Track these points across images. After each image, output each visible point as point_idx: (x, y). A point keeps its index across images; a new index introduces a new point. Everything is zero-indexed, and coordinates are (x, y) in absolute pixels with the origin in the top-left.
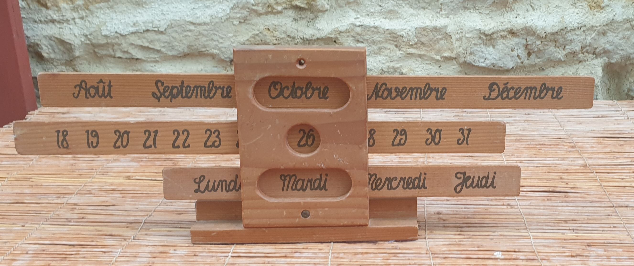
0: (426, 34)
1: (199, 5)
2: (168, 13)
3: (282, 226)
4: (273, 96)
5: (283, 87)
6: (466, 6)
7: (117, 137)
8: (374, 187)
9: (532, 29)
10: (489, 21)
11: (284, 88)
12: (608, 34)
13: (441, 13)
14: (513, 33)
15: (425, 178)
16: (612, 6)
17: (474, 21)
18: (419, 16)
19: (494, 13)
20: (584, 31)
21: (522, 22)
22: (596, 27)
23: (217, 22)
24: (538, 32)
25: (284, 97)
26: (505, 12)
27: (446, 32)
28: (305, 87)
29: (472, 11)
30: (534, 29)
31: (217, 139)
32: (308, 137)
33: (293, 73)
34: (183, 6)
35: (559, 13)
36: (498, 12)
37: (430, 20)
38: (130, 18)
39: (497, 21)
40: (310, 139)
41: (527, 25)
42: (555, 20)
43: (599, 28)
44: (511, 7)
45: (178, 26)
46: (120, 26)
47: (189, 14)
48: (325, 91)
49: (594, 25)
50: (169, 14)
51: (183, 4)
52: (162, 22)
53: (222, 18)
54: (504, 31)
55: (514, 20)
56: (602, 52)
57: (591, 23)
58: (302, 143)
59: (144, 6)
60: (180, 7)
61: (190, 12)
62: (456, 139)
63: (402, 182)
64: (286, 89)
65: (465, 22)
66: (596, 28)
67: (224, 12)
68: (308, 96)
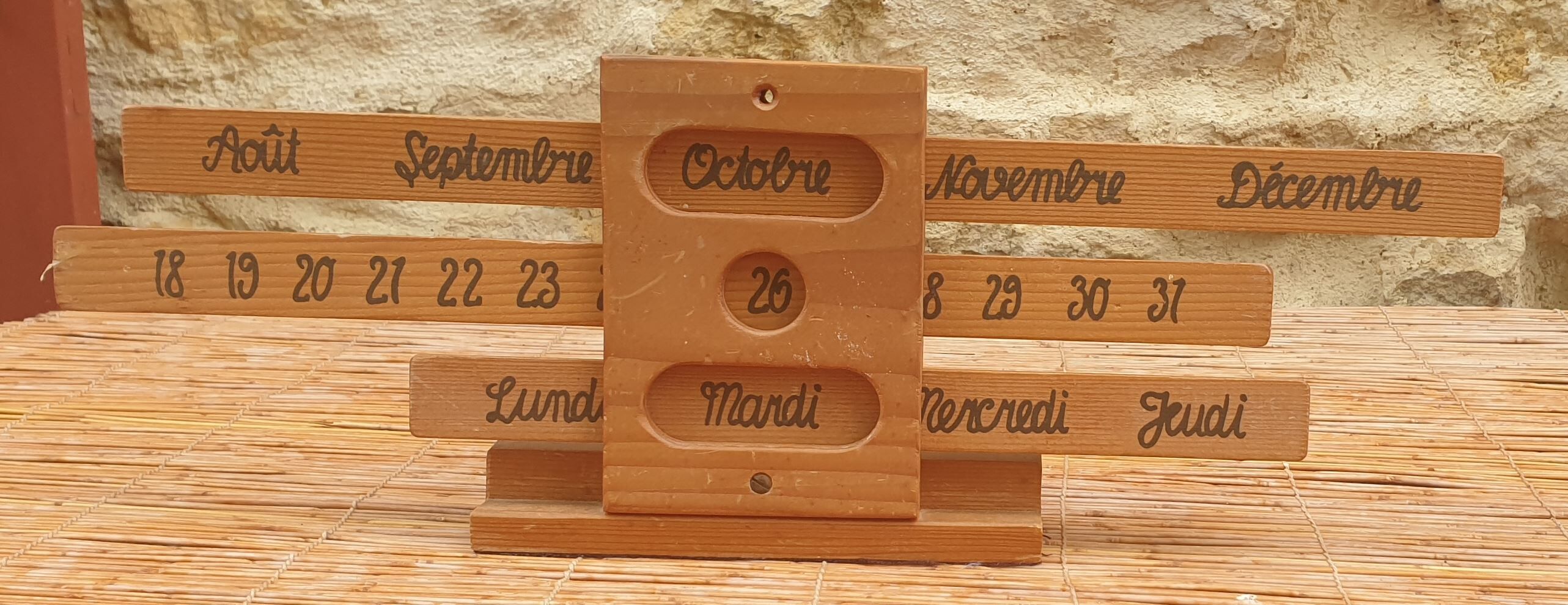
0: (1077, 135)
1: (519, 51)
2: (440, 68)
3: (703, 511)
4: (694, 179)
5: (719, 159)
6: (1179, 66)
7: (304, 271)
8: (935, 423)
9: (1345, 127)
10: (1236, 105)
11: (724, 160)
12: (1540, 144)
13: (1115, 82)
14: (1298, 135)
15: (1063, 404)
16: (1552, 73)
17: (1198, 104)
18: (1060, 90)
19: (1249, 85)
20: (1478, 134)
21: (1320, 109)
22: (1511, 124)
23: (560, 94)
24: (1361, 133)
25: (719, 184)
26: (1278, 84)
27: (1126, 130)
28: (772, 160)
29: (1193, 80)
30: (1351, 124)
31: (550, 287)
32: (776, 288)
33: (747, 122)
34: (480, 54)
35: (1414, 88)
36: (1259, 84)
37: (1087, 100)
38: (346, 78)
39: (1256, 104)
40: (779, 293)
41: (1333, 116)
42: (1404, 105)
43: (1518, 126)
44: (1293, 70)
45: (466, 100)
46: (322, 99)
47: (492, 71)
48: (822, 174)
49: (1504, 119)
50: (442, 71)
51: (478, 49)
52: (427, 91)
53: (575, 83)
54: (1272, 130)
55: (1299, 104)
56: (1524, 189)
57: (1497, 114)
58: (759, 304)
59: (384, 50)
60: (473, 55)
61: (495, 66)
62: (1147, 306)
63: (1006, 412)
64: (725, 165)
65: (1175, 107)
66: (1509, 128)
67: (578, 70)
68: (779, 185)
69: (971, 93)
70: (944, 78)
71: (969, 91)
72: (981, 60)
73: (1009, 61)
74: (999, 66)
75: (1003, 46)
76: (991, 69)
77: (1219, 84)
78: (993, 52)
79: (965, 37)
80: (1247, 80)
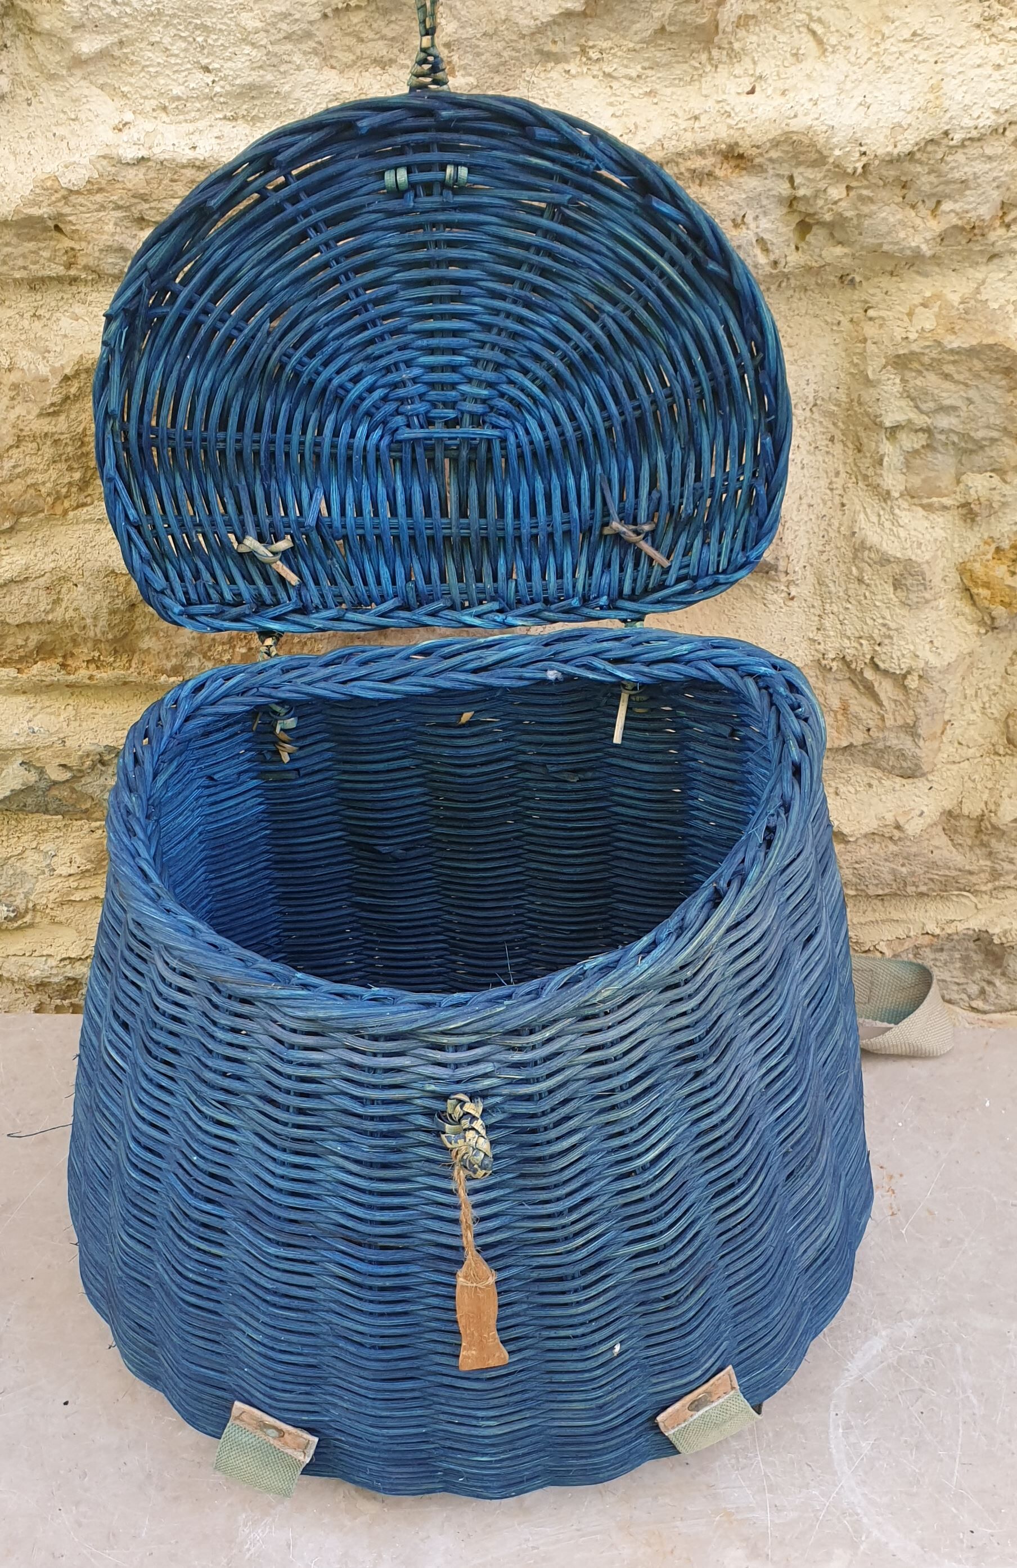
69: (225, 118)
70: (179, 98)
71: (221, 116)
72: (229, 64)
73: (275, 60)
74: (262, 72)
75: (262, 39)
76: (250, 79)
77: (615, 74)
78: (247, 49)
79: (197, 27)
80: (658, 64)
